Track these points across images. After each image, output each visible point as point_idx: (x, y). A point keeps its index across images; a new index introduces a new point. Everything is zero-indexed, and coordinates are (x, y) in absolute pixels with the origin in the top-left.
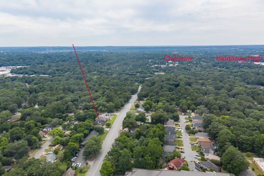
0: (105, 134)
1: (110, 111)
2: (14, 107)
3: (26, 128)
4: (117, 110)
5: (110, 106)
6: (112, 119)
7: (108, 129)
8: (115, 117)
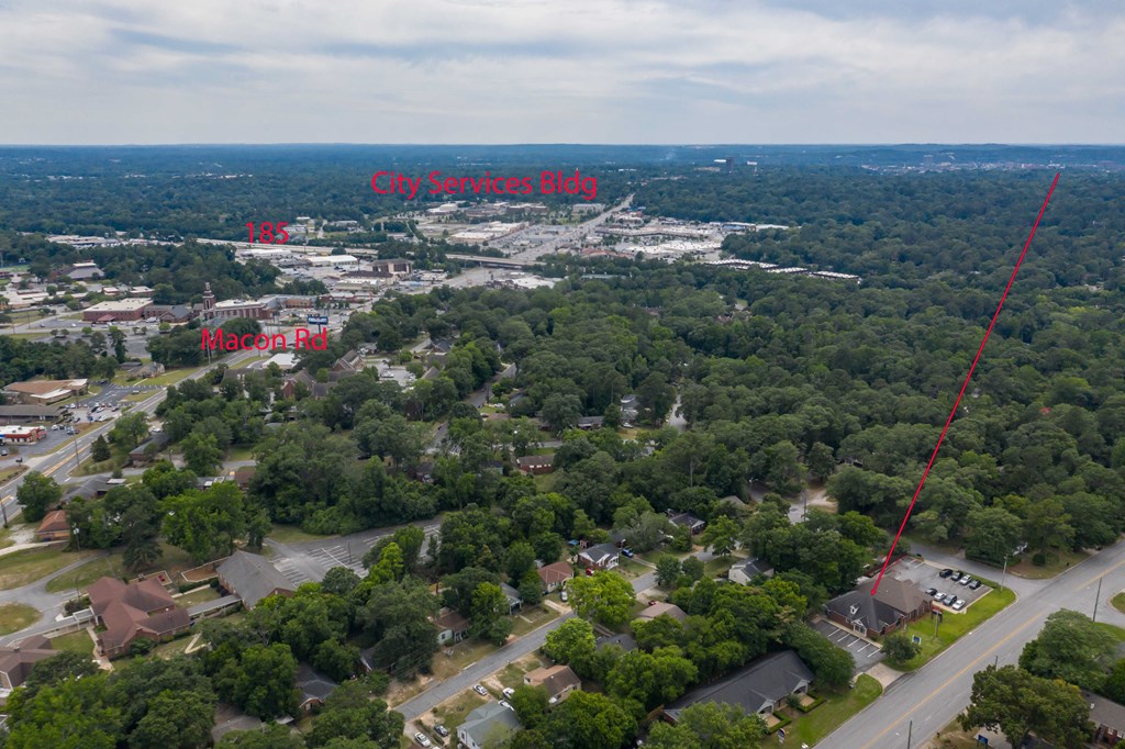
0: (849, 702)
1: (989, 554)
2: (563, 408)
3: (513, 524)
4: (1039, 562)
5: (987, 524)
6: (964, 611)
7: (885, 677)
8: (997, 602)
